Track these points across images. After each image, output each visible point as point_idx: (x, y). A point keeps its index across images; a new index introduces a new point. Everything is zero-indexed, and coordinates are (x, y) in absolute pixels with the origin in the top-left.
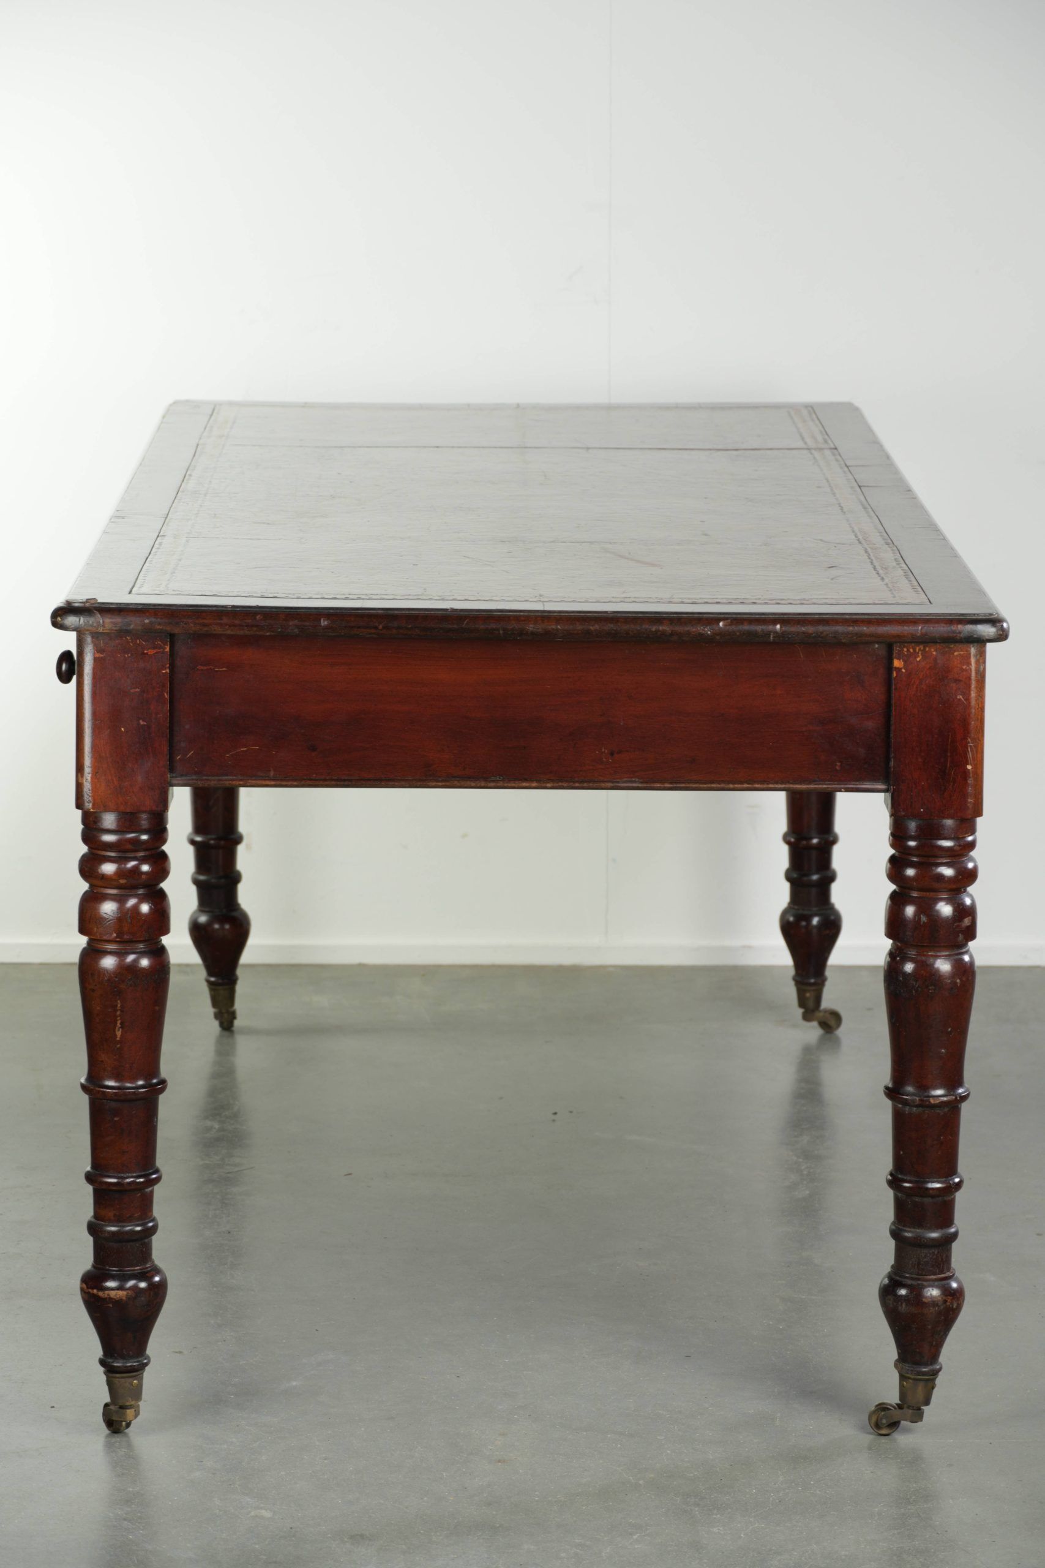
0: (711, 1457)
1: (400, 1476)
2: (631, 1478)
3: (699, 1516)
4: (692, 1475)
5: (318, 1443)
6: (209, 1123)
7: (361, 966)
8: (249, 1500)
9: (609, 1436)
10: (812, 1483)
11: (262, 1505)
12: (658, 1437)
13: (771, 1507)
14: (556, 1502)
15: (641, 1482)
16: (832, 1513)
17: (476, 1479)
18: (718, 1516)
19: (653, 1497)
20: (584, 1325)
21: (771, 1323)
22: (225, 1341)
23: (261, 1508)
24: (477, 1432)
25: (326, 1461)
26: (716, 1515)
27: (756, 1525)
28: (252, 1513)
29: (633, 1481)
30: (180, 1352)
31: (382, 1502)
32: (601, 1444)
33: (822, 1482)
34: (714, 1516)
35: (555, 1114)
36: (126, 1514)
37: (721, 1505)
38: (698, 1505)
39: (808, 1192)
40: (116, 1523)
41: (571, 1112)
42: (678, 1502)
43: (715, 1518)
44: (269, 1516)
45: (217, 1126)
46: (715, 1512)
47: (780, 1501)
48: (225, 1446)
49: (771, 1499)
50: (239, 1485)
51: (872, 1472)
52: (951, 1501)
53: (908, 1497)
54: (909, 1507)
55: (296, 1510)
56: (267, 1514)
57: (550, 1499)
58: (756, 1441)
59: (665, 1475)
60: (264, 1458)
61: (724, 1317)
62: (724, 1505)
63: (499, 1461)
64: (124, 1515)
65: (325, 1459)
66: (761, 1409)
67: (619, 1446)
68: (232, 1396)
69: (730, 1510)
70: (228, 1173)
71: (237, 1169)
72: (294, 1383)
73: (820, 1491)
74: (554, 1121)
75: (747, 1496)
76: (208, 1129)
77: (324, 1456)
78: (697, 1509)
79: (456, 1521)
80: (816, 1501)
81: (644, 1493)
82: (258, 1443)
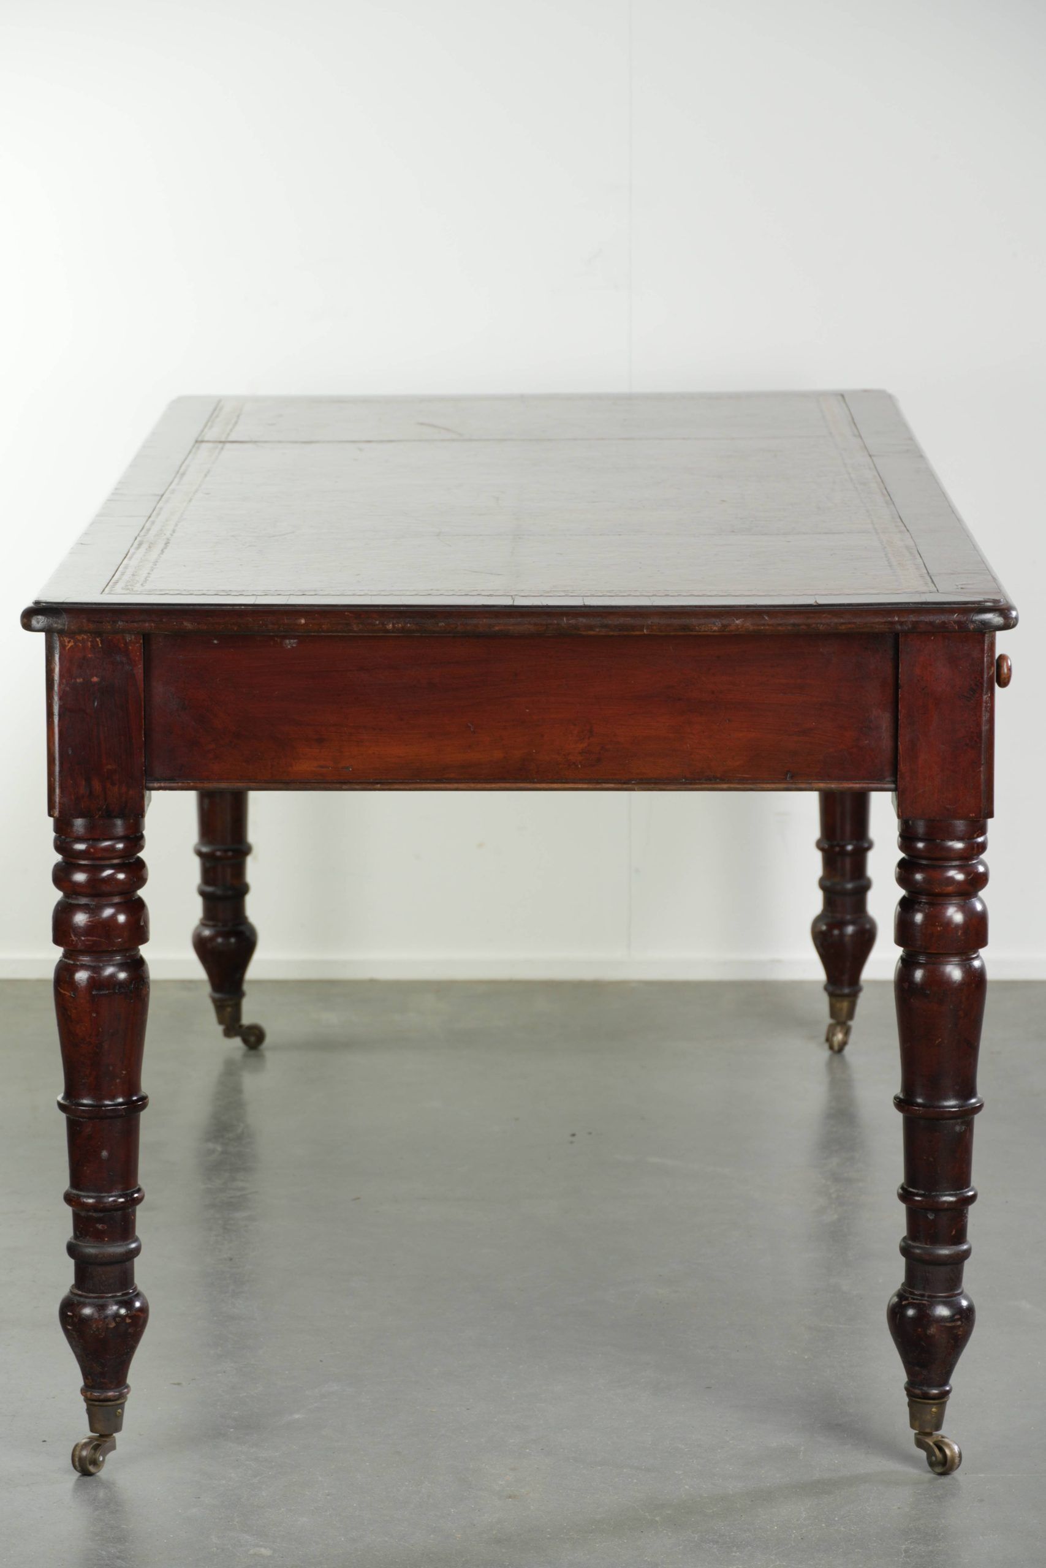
0: (731, 1493)
1: (406, 1513)
2: (647, 1514)
3: (717, 1553)
4: (711, 1511)
5: (320, 1479)
6: (211, 1145)
7: (373, 982)
8: (248, 1537)
9: (625, 1470)
10: (836, 1519)
11: (261, 1543)
12: (677, 1472)
13: (793, 1544)
14: (568, 1539)
15: (657, 1519)
16: (856, 1550)
17: (486, 1515)
18: (738, 1553)
19: (670, 1534)
20: (600, 1355)
21: (796, 1353)
22: (224, 1372)
23: (261, 1546)
24: (487, 1467)
25: (328, 1497)
26: (736, 1552)
27: (778, 1563)
28: (251, 1551)
29: (649, 1517)
30: (179, 1384)
31: (387, 1539)
32: (617, 1480)
33: (847, 1518)
34: (734, 1554)
35: (573, 1135)
36: (119, 1552)
37: (741, 1542)
38: (717, 1542)
39: (836, 1217)
40: (108, 1562)
41: (590, 1133)
42: (696, 1539)
43: (734, 1556)
44: (269, 1554)
45: (219, 1148)
46: (735, 1549)
47: (802, 1539)
48: (224, 1482)
49: (793, 1536)
50: (237, 1522)
51: (899, 1508)
52: (981, 1538)
53: (937, 1533)
54: (937, 1544)
55: (296, 1548)
56: (265, 1551)
57: (562, 1536)
58: (777, 1475)
59: (683, 1511)
60: (264, 1494)
61: (746, 1347)
62: (744, 1542)
63: (510, 1497)
64: (118, 1553)
65: (328, 1495)
66: (784, 1442)
67: (635, 1481)
68: (232, 1430)
69: (750, 1548)
70: (231, 1197)
71: (239, 1194)
72: (297, 1416)
73: (844, 1527)
74: (572, 1142)
75: (768, 1533)
76: (211, 1152)
77: (327, 1491)
78: (715, 1546)
79: (463, 1559)
80: (840, 1538)
81: (661, 1530)
82: (258, 1478)
